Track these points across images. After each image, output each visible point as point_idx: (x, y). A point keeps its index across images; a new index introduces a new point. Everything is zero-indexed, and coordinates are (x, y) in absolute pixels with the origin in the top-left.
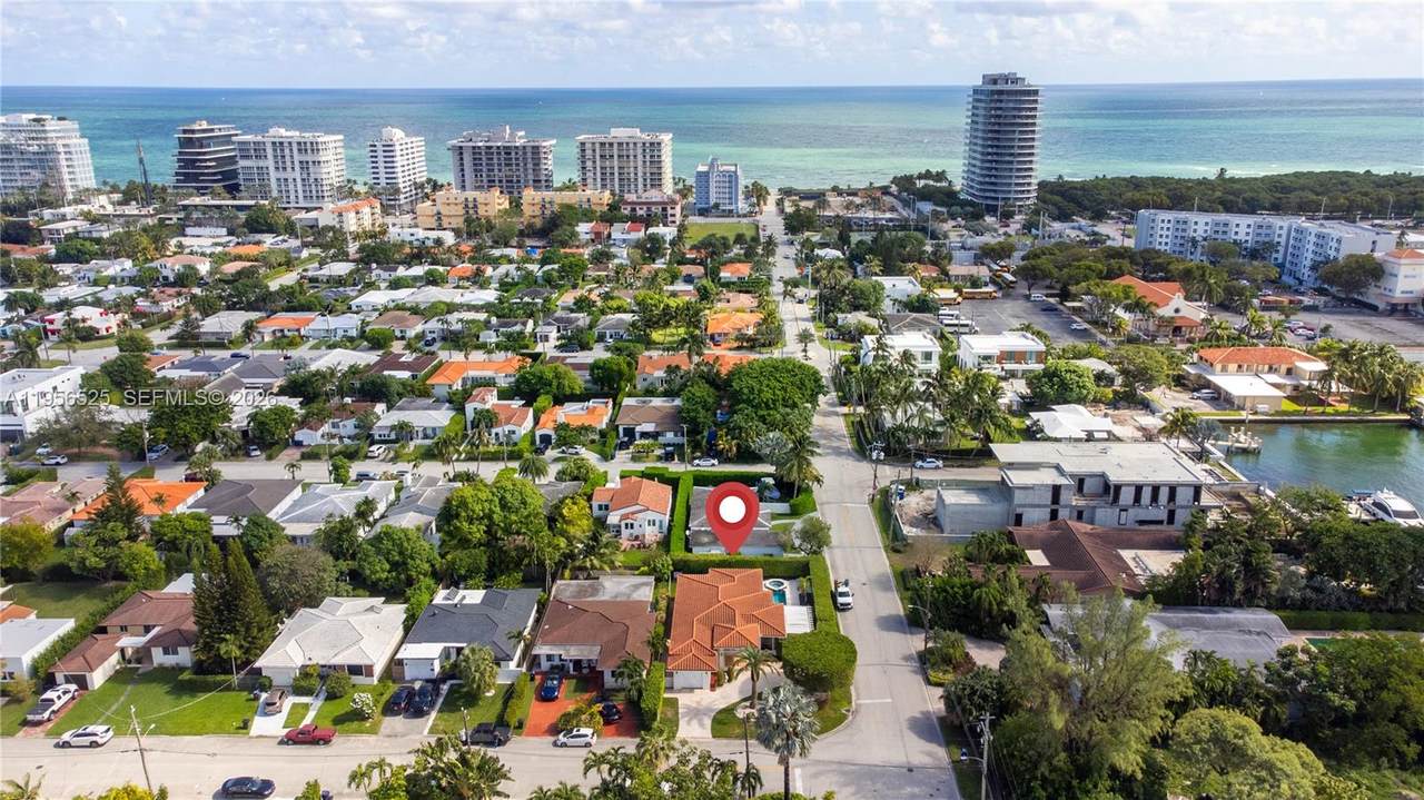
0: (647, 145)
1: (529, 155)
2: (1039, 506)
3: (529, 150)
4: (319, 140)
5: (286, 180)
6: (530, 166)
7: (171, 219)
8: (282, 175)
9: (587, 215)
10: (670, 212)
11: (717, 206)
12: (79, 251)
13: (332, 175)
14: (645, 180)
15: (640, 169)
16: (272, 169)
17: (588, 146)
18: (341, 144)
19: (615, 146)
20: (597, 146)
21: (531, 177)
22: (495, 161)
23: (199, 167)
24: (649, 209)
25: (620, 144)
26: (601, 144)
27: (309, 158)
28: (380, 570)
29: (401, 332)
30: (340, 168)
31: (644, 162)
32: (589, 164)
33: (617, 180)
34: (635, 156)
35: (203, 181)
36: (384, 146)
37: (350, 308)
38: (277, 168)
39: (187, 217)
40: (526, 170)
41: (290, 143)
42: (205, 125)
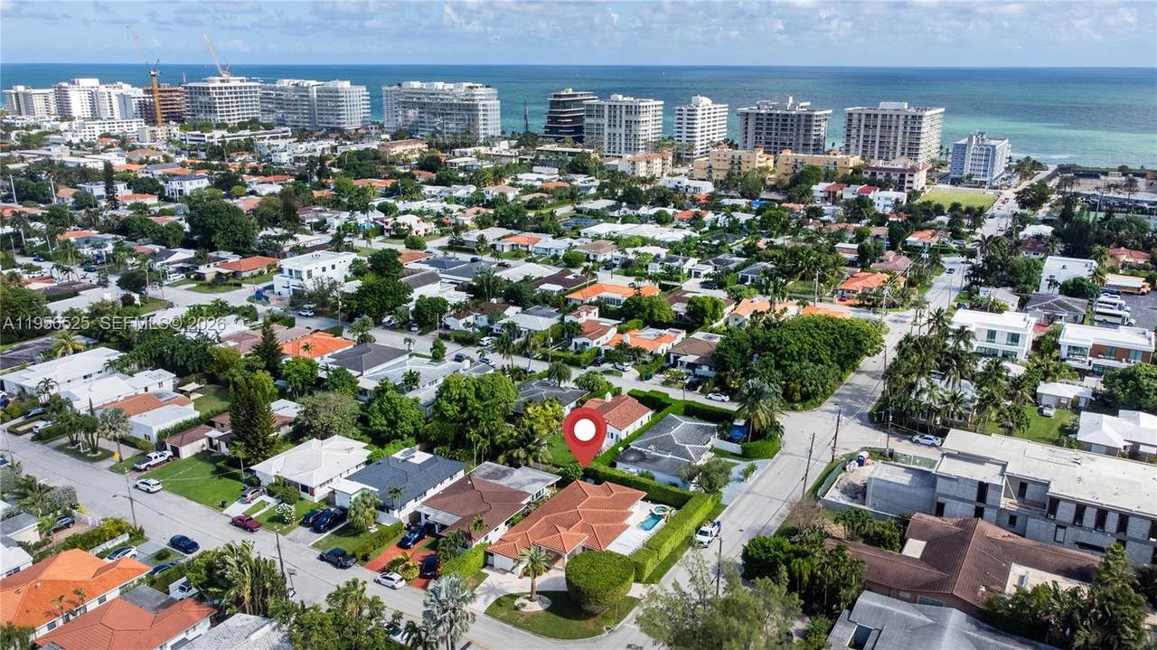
0: (910, 117)
1: (803, 122)
2: (962, 500)
3: (803, 119)
4: (641, 104)
5: (614, 134)
6: (802, 131)
7: (526, 159)
8: (612, 131)
9: (828, 177)
10: (907, 178)
11: (970, 177)
12: (448, 177)
13: (649, 132)
14: (903, 149)
15: (900, 138)
16: (606, 126)
17: (855, 116)
18: (661, 108)
19: (880, 117)
20: (863, 117)
21: (801, 141)
22: (774, 126)
23: (560, 123)
24: (888, 175)
25: (884, 116)
26: (867, 115)
27: (633, 118)
28: (379, 423)
29: (594, 256)
30: (657, 127)
31: (905, 133)
32: (854, 132)
33: (877, 147)
34: (897, 127)
35: (561, 133)
36: (688, 110)
37: (579, 234)
38: (610, 125)
39: (536, 159)
40: (798, 135)
41: (621, 106)
42: (570, 92)
